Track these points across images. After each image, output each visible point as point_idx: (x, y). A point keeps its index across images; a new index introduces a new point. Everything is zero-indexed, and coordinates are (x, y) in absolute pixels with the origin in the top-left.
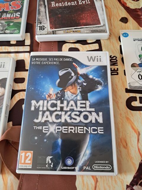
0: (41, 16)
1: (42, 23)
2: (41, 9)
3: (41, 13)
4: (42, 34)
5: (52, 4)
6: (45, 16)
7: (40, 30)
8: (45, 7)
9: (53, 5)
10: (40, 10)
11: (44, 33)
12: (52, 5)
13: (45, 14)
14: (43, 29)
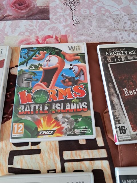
0: (116, 111)
1: (121, 122)
2: (114, 100)
3: (115, 106)
4: (125, 139)
5: (126, 92)
6: (122, 111)
7: (121, 133)
8: (118, 96)
9: (127, 94)
10: (114, 102)
11: (127, 139)
12: (126, 93)
13: (121, 108)
14: (124, 132)
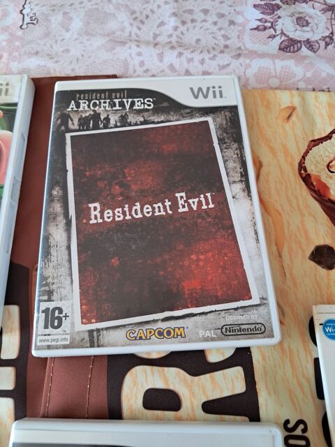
0: (51, 265)
1: (55, 297)
2: (54, 236)
3: (53, 251)
4: (54, 343)
5: (93, 213)
6: (67, 264)
7: (46, 327)
8: (68, 224)
9: (96, 218)
10: (51, 240)
11: (60, 343)
12: (93, 217)
13: (67, 257)
14: (56, 324)
